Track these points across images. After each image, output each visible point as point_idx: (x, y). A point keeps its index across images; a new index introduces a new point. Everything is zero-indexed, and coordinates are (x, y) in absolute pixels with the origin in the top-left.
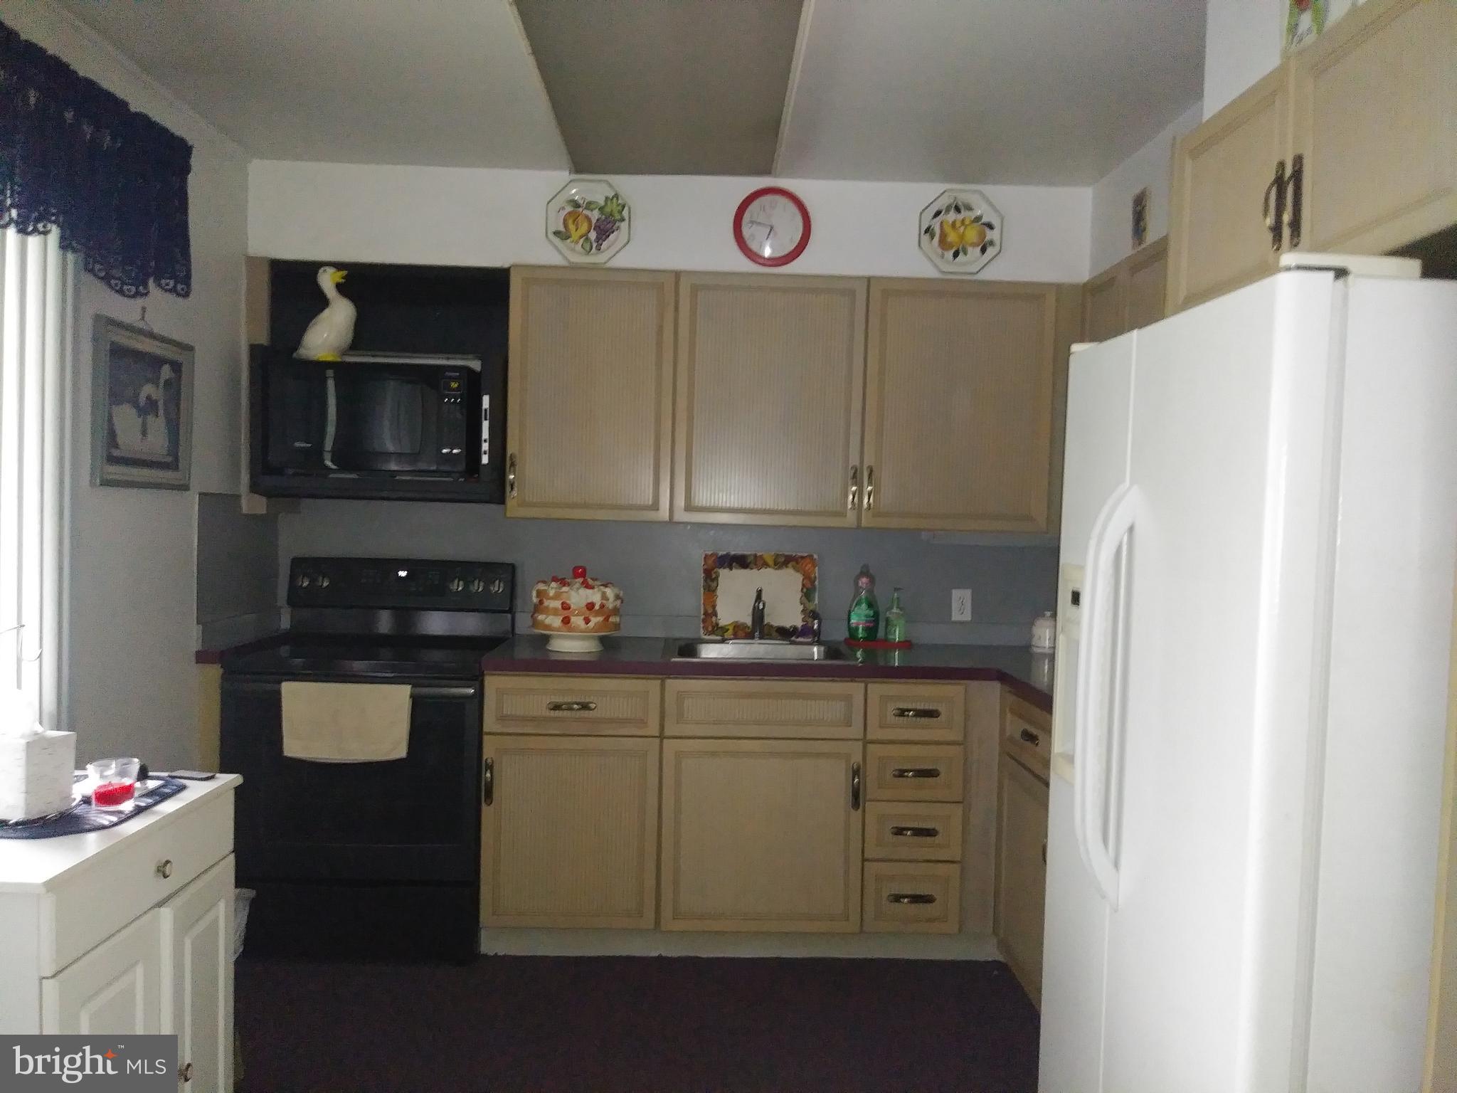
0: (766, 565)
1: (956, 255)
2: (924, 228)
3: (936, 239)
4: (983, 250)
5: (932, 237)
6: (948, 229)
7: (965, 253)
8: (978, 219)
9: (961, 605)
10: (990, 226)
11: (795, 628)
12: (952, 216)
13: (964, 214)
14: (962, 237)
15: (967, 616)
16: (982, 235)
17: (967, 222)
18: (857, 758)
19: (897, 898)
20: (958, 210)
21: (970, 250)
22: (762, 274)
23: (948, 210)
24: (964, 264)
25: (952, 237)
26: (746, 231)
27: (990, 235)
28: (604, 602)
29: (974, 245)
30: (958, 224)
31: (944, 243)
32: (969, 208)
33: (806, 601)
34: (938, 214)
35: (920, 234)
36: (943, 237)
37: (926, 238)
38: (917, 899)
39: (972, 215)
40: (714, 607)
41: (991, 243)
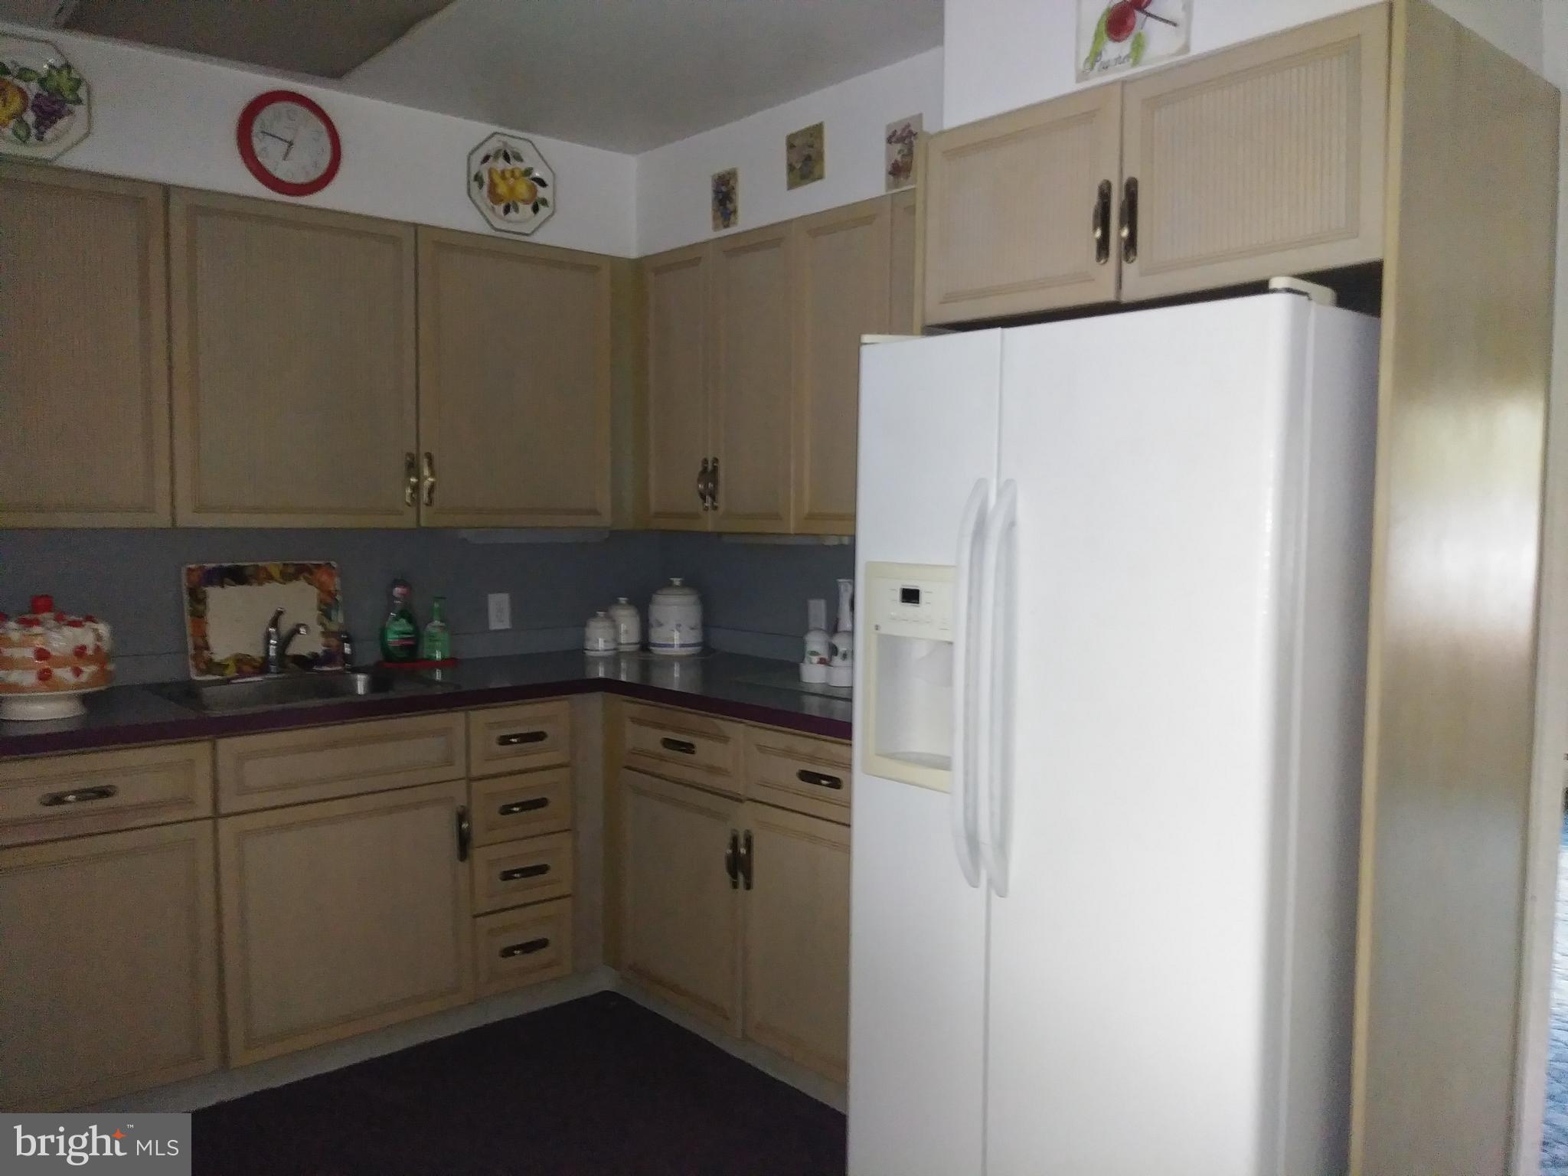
0: (270, 578)
1: (507, 210)
2: (473, 173)
3: (485, 188)
4: (536, 209)
5: (481, 186)
6: (497, 179)
7: (517, 210)
8: (528, 172)
9: (499, 612)
10: (542, 183)
11: (315, 655)
12: (501, 164)
13: (514, 164)
14: (512, 189)
15: (506, 625)
16: (535, 192)
17: (517, 174)
18: (461, 801)
19: (508, 952)
20: (507, 158)
21: (521, 206)
22: (274, 202)
23: (496, 157)
24: (517, 222)
25: (502, 189)
26: (258, 144)
27: (542, 193)
28: (99, 643)
29: (525, 202)
30: (508, 175)
31: (494, 196)
32: (519, 158)
33: (325, 621)
34: (486, 159)
35: (469, 182)
36: (493, 186)
37: (475, 185)
38: (529, 948)
39: (522, 166)
40: (204, 636)
41: (544, 202)
